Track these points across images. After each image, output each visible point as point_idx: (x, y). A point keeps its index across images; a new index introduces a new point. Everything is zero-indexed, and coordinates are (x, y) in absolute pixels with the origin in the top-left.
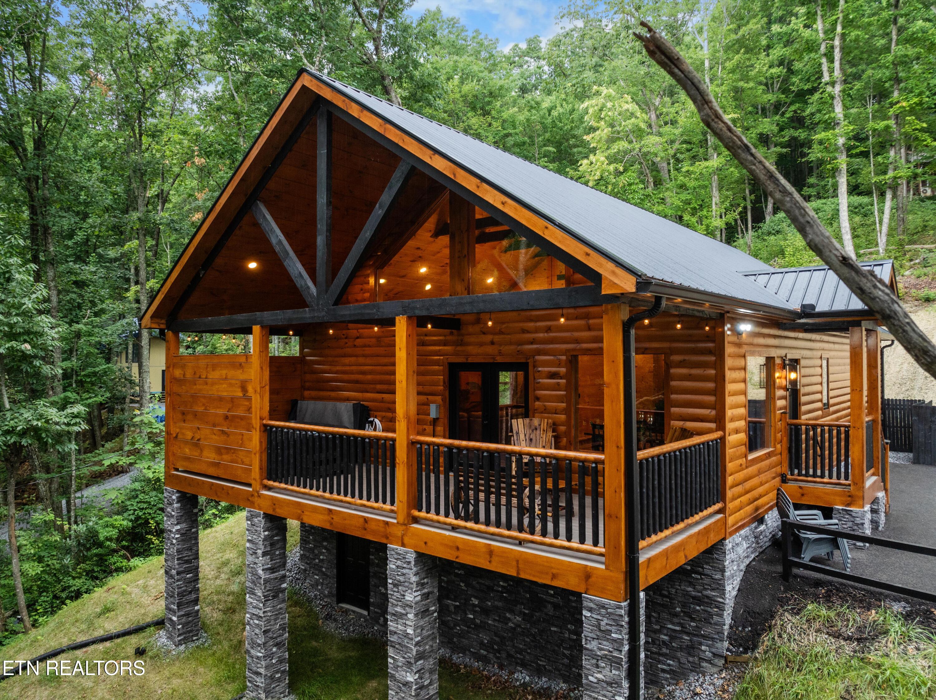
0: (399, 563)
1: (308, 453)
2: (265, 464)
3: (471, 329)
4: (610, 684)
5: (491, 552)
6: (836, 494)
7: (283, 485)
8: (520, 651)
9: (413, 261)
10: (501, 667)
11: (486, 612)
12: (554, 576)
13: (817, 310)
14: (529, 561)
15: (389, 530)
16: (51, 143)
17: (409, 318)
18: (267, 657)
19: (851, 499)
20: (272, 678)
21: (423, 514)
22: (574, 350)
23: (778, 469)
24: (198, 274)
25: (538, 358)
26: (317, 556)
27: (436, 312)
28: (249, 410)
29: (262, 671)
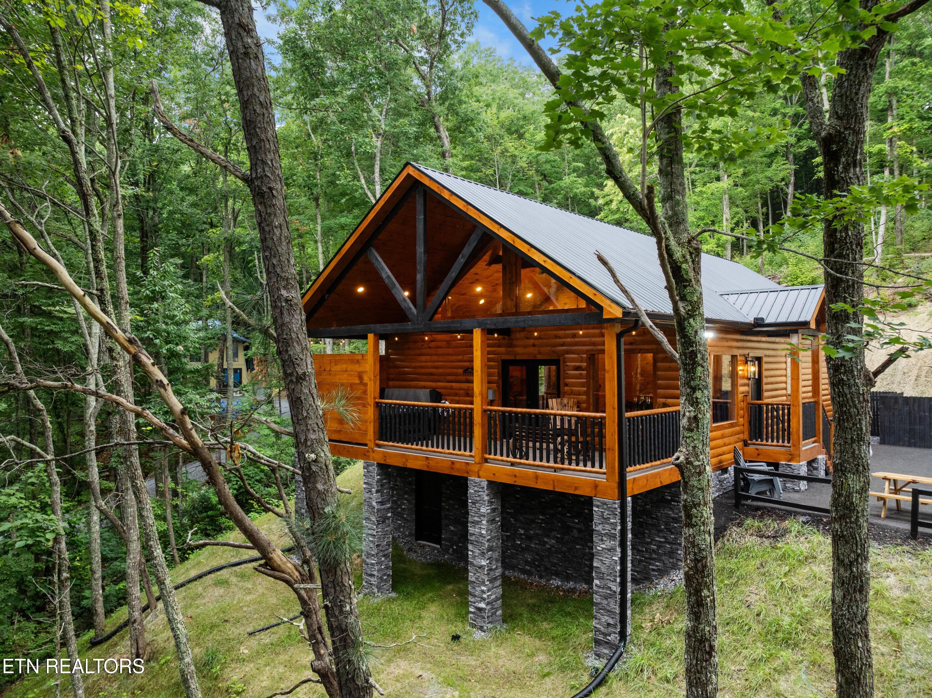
0: (476, 489)
1: (400, 425)
2: (377, 430)
3: (518, 335)
4: (609, 550)
5: (537, 477)
6: (781, 453)
7: (391, 443)
8: (554, 565)
9: (472, 283)
10: (541, 577)
11: (529, 538)
12: (576, 488)
13: (767, 321)
14: (561, 481)
15: (469, 468)
16: (159, 178)
17: (482, 330)
18: (379, 563)
19: (792, 457)
20: (381, 578)
21: (492, 456)
22: (591, 350)
23: (741, 436)
24: (323, 297)
25: (566, 356)
26: (400, 506)
27: (500, 326)
28: (365, 392)
29: (375, 573)
